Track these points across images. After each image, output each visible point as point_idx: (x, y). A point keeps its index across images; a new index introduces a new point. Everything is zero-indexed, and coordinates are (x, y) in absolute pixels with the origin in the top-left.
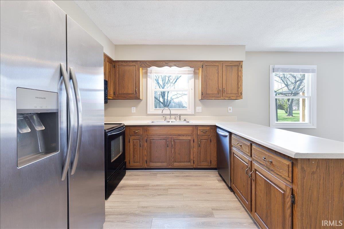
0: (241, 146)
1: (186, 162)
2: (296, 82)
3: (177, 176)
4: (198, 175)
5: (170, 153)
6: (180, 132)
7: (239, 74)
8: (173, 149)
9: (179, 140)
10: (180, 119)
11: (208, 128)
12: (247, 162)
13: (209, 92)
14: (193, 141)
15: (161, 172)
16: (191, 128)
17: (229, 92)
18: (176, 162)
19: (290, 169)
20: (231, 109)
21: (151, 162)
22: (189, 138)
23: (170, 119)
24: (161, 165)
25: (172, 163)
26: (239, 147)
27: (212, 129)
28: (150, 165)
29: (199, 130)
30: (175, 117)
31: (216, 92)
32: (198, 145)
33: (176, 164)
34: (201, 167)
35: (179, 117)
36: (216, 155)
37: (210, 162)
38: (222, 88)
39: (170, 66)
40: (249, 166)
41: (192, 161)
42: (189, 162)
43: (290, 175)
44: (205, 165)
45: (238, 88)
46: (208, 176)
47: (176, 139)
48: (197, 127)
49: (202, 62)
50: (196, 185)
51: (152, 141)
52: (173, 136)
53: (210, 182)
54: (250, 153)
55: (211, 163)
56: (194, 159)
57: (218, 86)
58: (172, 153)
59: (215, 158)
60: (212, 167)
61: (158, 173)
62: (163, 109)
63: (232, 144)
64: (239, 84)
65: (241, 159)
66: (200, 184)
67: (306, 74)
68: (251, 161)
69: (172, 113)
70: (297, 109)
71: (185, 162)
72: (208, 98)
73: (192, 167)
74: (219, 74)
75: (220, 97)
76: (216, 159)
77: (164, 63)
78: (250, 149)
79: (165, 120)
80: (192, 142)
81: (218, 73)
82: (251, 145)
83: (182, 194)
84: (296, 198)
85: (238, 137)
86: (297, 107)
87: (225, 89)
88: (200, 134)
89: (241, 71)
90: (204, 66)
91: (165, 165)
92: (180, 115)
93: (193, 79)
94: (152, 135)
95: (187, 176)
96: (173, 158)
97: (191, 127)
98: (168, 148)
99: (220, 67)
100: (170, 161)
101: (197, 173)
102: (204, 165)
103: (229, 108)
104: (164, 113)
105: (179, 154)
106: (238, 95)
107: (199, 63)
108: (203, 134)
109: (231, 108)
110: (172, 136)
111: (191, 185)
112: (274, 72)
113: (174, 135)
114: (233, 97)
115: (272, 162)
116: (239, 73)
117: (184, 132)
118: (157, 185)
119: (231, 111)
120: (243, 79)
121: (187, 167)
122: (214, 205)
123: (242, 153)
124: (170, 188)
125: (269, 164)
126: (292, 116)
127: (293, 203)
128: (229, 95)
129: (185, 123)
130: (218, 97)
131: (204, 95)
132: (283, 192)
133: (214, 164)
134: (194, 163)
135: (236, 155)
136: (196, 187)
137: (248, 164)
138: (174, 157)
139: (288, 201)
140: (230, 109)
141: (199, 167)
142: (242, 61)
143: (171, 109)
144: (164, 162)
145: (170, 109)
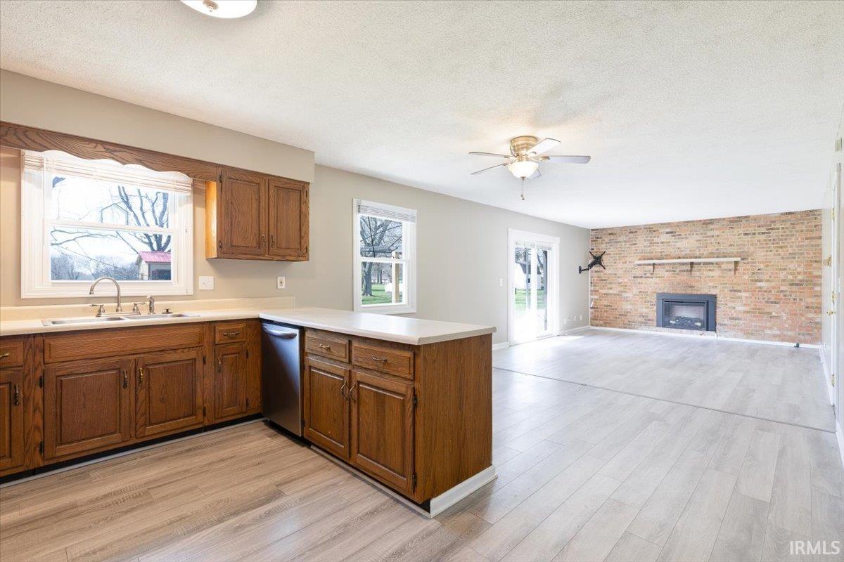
0: (329, 348)
1: (184, 417)
2: (377, 228)
3: (160, 459)
4: (219, 439)
5: (133, 403)
6: (165, 343)
7: (303, 210)
8: (143, 391)
9: (163, 363)
10: (151, 309)
11: (241, 326)
12: (342, 374)
13: (238, 241)
14: (202, 361)
15: (104, 464)
16: (197, 330)
17: (283, 246)
18: (151, 424)
19: (412, 362)
20: (284, 283)
21: (61, 444)
22: (193, 354)
23: (117, 311)
24: (103, 444)
25: (141, 430)
26: (325, 351)
27: (250, 327)
28: (58, 454)
29: (220, 331)
30: (135, 305)
31: (254, 245)
32: (217, 369)
33: (151, 431)
34: (225, 420)
35: (148, 303)
36: (259, 383)
37: (245, 402)
38: (267, 235)
39: (124, 161)
40: (347, 380)
41: (200, 412)
42: (192, 415)
43: (412, 371)
44: (232, 413)
45: (301, 237)
46: (244, 435)
47: (151, 362)
48: (213, 325)
49: (220, 169)
50: (222, 460)
51: (63, 379)
52: (142, 355)
53: (252, 444)
54: (347, 357)
55: (247, 405)
56: (206, 405)
57: (259, 230)
58: (139, 404)
59: (257, 392)
60: (250, 413)
61: (89, 471)
62: (94, 282)
63: (307, 350)
64: (303, 229)
65: (328, 372)
66: (231, 455)
67: (404, 223)
68: (350, 371)
69: (123, 293)
70: (376, 281)
71: (179, 418)
72: (234, 256)
73: (201, 426)
74: (261, 204)
75: (263, 255)
76: (259, 395)
77: (100, 148)
78: (348, 351)
79: (99, 315)
80: (199, 364)
81: (259, 200)
82: (350, 343)
83: (196, 487)
84: (419, 399)
85: (320, 334)
86: (376, 278)
87: (275, 238)
88: (222, 342)
89: (307, 203)
90: (224, 180)
91: (115, 439)
92: (152, 300)
93: (191, 206)
94: (64, 362)
95: (189, 450)
96: (142, 416)
97: (197, 326)
98: (125, 392)
99: (263, 188)
100: (133, 425)
101: (215, 436)
102: (232, 411)
103: (279, 278)
104: (97, 293)
105: (162, 400)
106: (301, 252)
107: (212, 169)
108: (229, 341)
109: (283, 279)
110: (140, 355)
111: (210, 464)
112: (359, 211)
113: (144, 353)
114: (291, 256)
115: (386, 361)
116: (303, 206)
117: (174, 342)
118: (106, 496)
119: (283, 287)
120: (310, 221)
121: (186, 429)
122: (278, 478)
123: (332, 361)
124: (152, 488)
125: (381, 365)
126: (371, 295)
127: (415, 406)
128: (282, 252)
129: (169, 319)
130: (258, 255)
131: (225, 249)
132: (402, 398)
133: (256, 405)
134: (204, 414)
135: (315, 368)
136: (223, 464)
137: (343, 377)
138: (145, 413)
139: (409, 406)
140: (282, 282)
141: (218, 421)
142: (308, 183)
143: (122, 281)
144: (111, 434)
145: (117, 281)
